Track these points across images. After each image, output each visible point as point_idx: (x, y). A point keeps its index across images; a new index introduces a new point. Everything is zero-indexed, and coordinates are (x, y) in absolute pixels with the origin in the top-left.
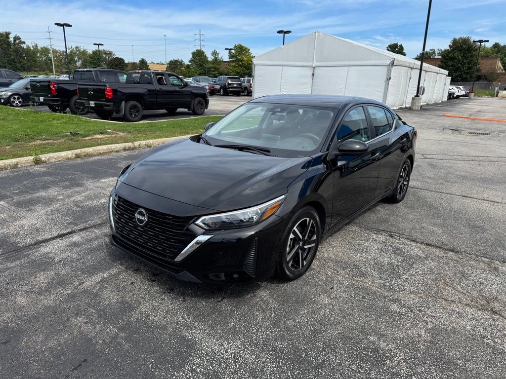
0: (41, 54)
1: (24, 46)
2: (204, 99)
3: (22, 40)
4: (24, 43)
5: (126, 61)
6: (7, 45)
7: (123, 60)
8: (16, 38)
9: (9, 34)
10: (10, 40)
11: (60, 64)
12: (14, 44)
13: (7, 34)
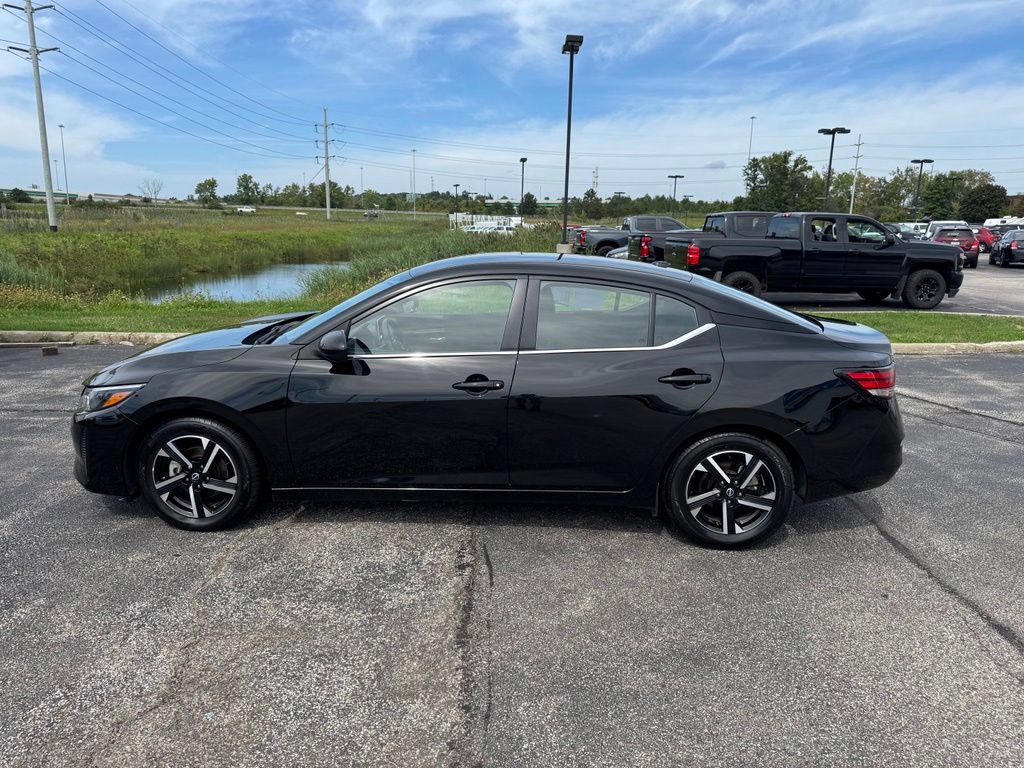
0: (836, 187)
1: (809, 175)
2: (941, 274)
3: (809, 164)
4: (810, 168)
5: (1010, 193)
6: (781, 174)
7: (1003, 191)
8: (798, 162)
9: (790, 155)
10: (788, 165)
11: (866, 204)
12: (793, 171)
13: (787, 155)
